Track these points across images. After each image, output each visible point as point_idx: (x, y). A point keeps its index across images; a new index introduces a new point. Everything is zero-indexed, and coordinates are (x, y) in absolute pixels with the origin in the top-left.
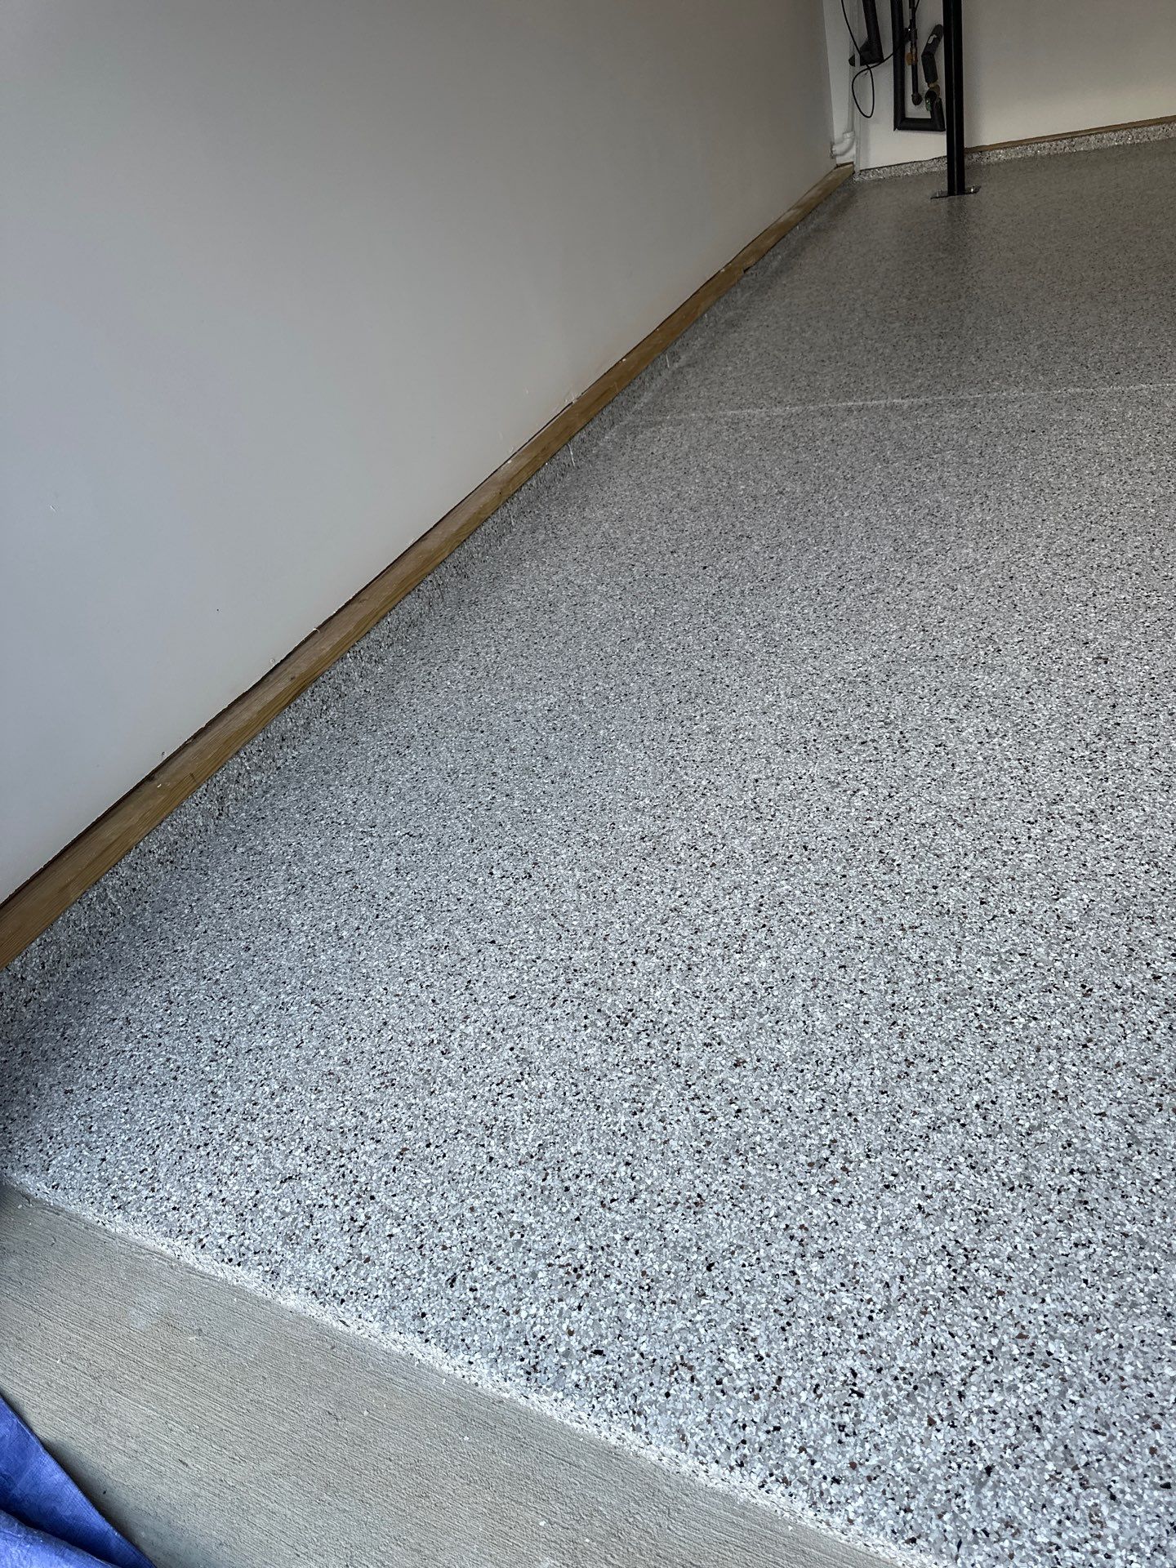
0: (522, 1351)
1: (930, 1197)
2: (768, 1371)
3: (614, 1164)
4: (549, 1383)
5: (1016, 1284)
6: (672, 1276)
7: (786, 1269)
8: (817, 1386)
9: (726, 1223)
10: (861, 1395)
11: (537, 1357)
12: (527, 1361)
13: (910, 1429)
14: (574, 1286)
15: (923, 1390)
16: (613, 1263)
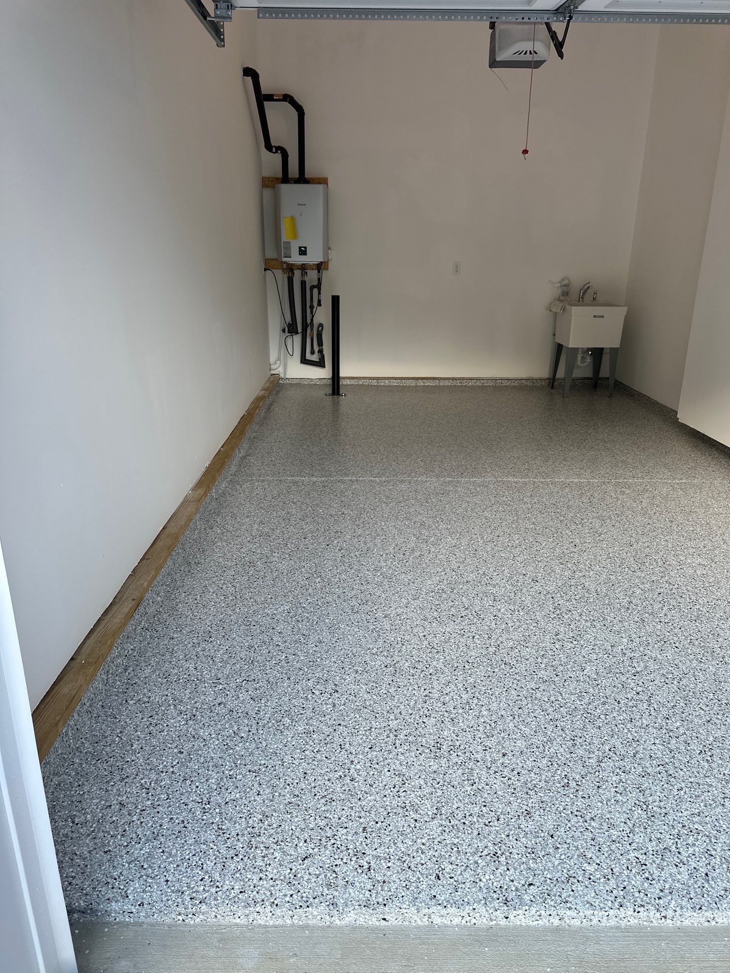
0: (495, 896)
1: (617, 787)
2: (605, 868)
3: (478, 808)
4: (518, 904)
5: (669, 809)
6: (539, 844)
7: (583, 828)
8: (627, 867)
9: (546, 818)
10: (646, 865)
11: (504, 896)
12: (501, 899)
13: (671, 870)
14: (499, 862)
15: (665, 855)
16: (509, 847)
